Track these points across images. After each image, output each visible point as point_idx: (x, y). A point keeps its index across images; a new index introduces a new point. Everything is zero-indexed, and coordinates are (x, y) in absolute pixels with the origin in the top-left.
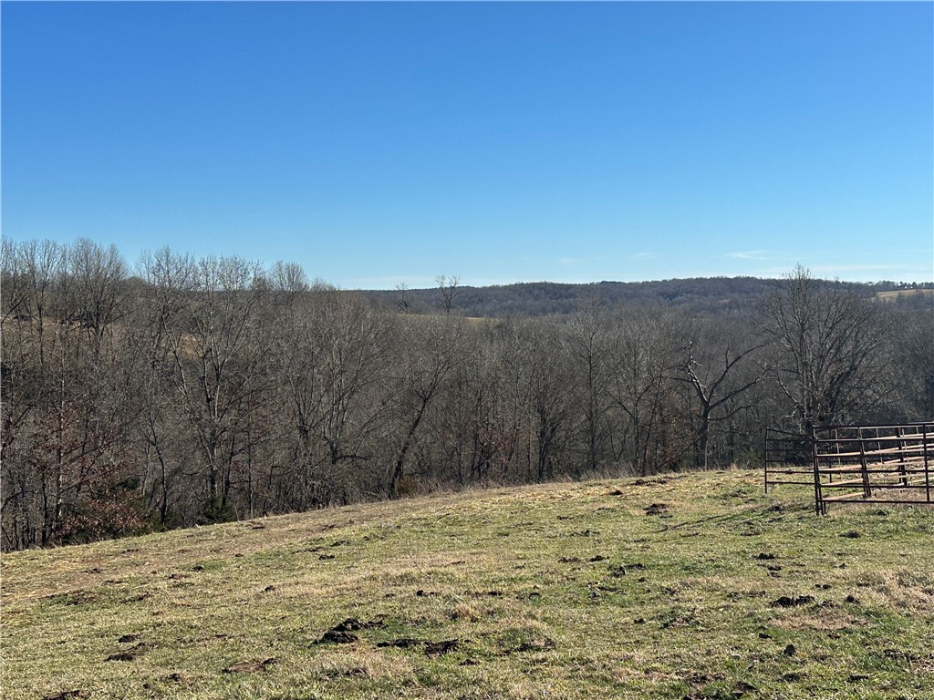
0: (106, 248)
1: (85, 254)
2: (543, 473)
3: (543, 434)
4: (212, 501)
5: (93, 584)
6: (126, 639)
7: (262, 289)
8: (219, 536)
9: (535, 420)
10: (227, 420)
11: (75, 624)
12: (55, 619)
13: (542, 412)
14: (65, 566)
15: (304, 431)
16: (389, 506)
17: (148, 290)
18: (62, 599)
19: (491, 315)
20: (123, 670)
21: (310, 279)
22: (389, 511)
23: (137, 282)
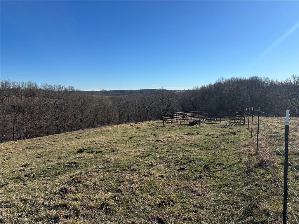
0: (34, 83)
1: (30, 84)
2: (120, 123)
3: (120, 116)
4: (57, 130)
5: (33, 145)
6: (39, 154)
7: (66, 91)
8: (58, 136)
9: (118, 114)
10: (60, 115)
11: (29, 152)
12: (25, 152)
13: (119, 112)
14: (27, 142)
15: (75, 117)
16: (91, 129)
17: (43, 91)
18: (27, 148)
19: (110, 95)
20: (39, 160)
21: (75, 89)
22: (91, 130)
23: (41, 89)
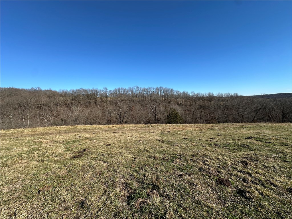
0: (212, 93)
2: (283, 121)
3: (283, 116)
5: (212, 128)
6: (218, 134)
8: (227, 125)
9: (281, 114)
11: (212, 132)
12: (209, 131)
13: (283, 112)
15: (238, 113)
19: (272, 98)
21: (239, 95)
